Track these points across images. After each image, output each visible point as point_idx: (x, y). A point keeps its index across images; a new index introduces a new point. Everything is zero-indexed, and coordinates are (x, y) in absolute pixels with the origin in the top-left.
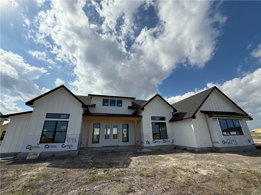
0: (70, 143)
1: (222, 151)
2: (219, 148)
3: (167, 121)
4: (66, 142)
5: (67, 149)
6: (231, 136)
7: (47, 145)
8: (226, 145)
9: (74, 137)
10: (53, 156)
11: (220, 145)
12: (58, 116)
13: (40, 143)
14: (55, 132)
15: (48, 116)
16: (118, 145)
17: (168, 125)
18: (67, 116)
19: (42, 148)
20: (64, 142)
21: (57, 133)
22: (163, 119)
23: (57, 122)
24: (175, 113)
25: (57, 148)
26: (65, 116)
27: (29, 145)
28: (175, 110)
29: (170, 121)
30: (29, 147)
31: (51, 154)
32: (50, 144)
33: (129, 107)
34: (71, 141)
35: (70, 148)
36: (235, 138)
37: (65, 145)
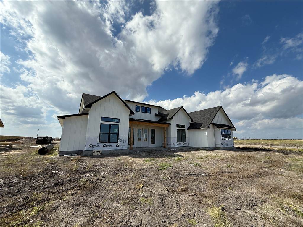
0: (122, 143)
1: (221, 149)
2: (220, 148)
3: (186, 129)
4: (119, 142)
5: (120, 148)
6: (226, 141)
7: (105, 145)
8: (223, 146)
9: (124, 138)
10: (112, 153)
11: (220, 146)
12: (111, 120)
13: (99, 143)
14: (109, 134)
15: (103, 119)
16: (147, 146)
17: (187, 131)
18: (117, 120)
19: (101, 147)
20: (118, 142)
21: (111, 135)
22: (183, 126)
23: (110, 125)
24: (192, 122)
25: (112, 147)
26: (116, 120)
27: (91, 145)
28: (192, 121)
29: (189, 129)
30: (91, 146)
31: (110, 152)
32: (107, 144)
33: (156, 115)
34: (122, 141)
35: (122, 147)
36: (227, 142)
37: (119, 145)
